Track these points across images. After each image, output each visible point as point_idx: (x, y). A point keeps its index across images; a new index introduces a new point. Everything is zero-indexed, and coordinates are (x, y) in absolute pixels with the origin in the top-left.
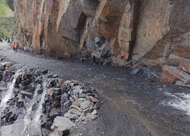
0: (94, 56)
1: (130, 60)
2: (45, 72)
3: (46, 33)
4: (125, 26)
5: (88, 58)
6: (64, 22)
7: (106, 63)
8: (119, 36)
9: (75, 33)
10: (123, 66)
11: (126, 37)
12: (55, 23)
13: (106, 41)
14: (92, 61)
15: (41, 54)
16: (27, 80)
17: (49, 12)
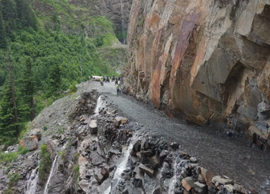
0: (255, 134)
2: (175, 147)
3: (172, 84)
6: (205, 73)
9: (220, 90)
12: (188, 72)
14: (250, 141)
15: (160, 109)
16: (149, 151)
17: (180, 56)
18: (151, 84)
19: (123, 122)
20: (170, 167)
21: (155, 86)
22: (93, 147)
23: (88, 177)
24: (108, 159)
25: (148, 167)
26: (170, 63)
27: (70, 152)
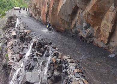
0: (81, 36)
1: (108, 45)
2: (50, 44)
3: (50, 13)
4: (107, 20)
5: (76, 34)
6: (63, 10)
7: (90, 41)
8: (101, 26)
9: (69, 17)
10: (102, 48)
11: (107, 29)
12: (57, 9)
13: (91, 27)
14: (80, 38)
15: (46, 25)
16: (40, 46)
17: (53, 1)
18: (42, 13)
19: (28, 33)
20: (48, 52)
21: (43, 14)
22: (14, 45)
23: (13, 59)
24: (22, 50)
27: (3, 47)
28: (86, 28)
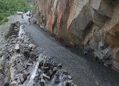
0: (97, 57)
6: (74, 24)
7: (108, 65)
9: (82, 33)
12: (66, 21)
13: (109, 47)
15: (52, 36)
16: (47, 67)
17: (62, 12)
18: (48, 22)
19: (33, 48)
21: (50, 24)
22: (18, 61)
23: (16, 79)
24: (26, 69)
25: (47, 75)
26: (56, 13)
27: (5, 62)
28: (103, 48)
